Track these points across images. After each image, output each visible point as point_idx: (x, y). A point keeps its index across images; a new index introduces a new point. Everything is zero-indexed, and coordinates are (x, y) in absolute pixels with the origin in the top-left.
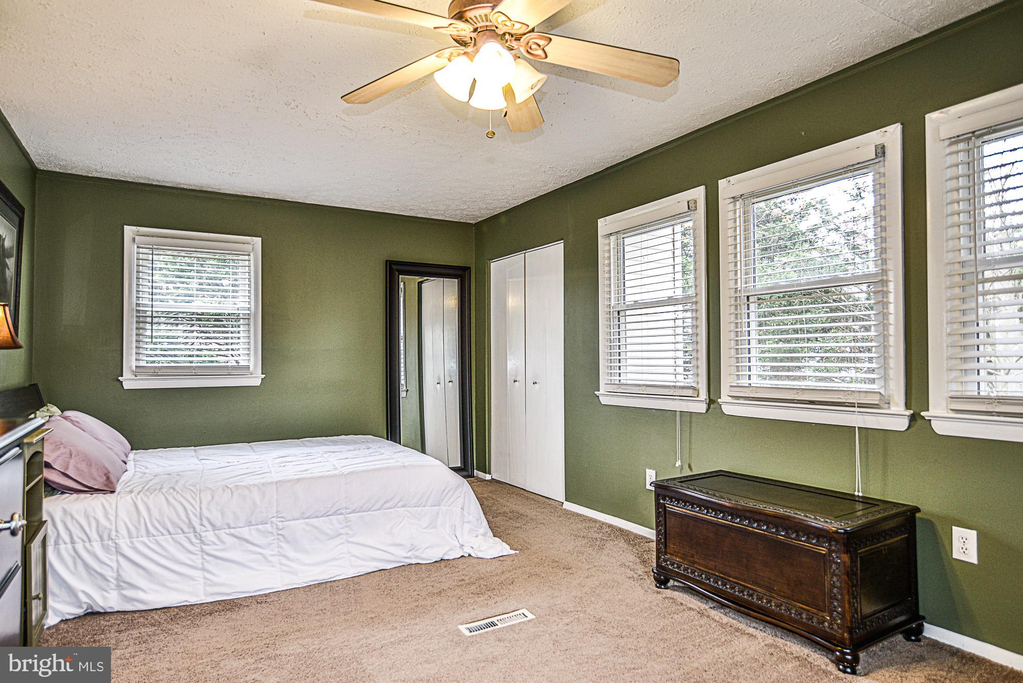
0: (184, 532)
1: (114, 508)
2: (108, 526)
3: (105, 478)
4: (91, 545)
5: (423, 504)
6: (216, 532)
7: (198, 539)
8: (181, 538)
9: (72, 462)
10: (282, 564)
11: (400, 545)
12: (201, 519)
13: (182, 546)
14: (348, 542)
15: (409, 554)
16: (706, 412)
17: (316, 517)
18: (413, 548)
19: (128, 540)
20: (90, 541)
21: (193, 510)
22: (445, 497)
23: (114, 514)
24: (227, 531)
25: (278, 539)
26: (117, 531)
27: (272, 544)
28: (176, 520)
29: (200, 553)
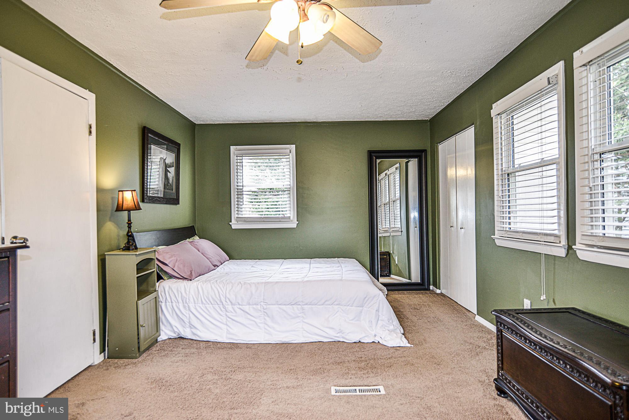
0: (218, 304)
1: (189, 288)
2: (186, 296)
3: (190, 273)
4: (178, 305)
5: (350, 305)
6: (233, 306)
7: (224, 308)
8: (216, 307)
9: (177, 264)
10: (265, 329)
11: (332, 328)
12: (226, 298)
13: (217, 311)
14: (303, 322)
15: (338, 335)
16: (566, 256)
17: (285, 305)
18: (341, 331)
19: (194, 304)
20: (178, 303)
21: (222, 293)
22: (366, 303)
23: (188, 291)
24: (238, 306)
25: (264, 314)
26: (189, 300)
27: (260, 317)
28: (214, 297)
29: (225, 316)
